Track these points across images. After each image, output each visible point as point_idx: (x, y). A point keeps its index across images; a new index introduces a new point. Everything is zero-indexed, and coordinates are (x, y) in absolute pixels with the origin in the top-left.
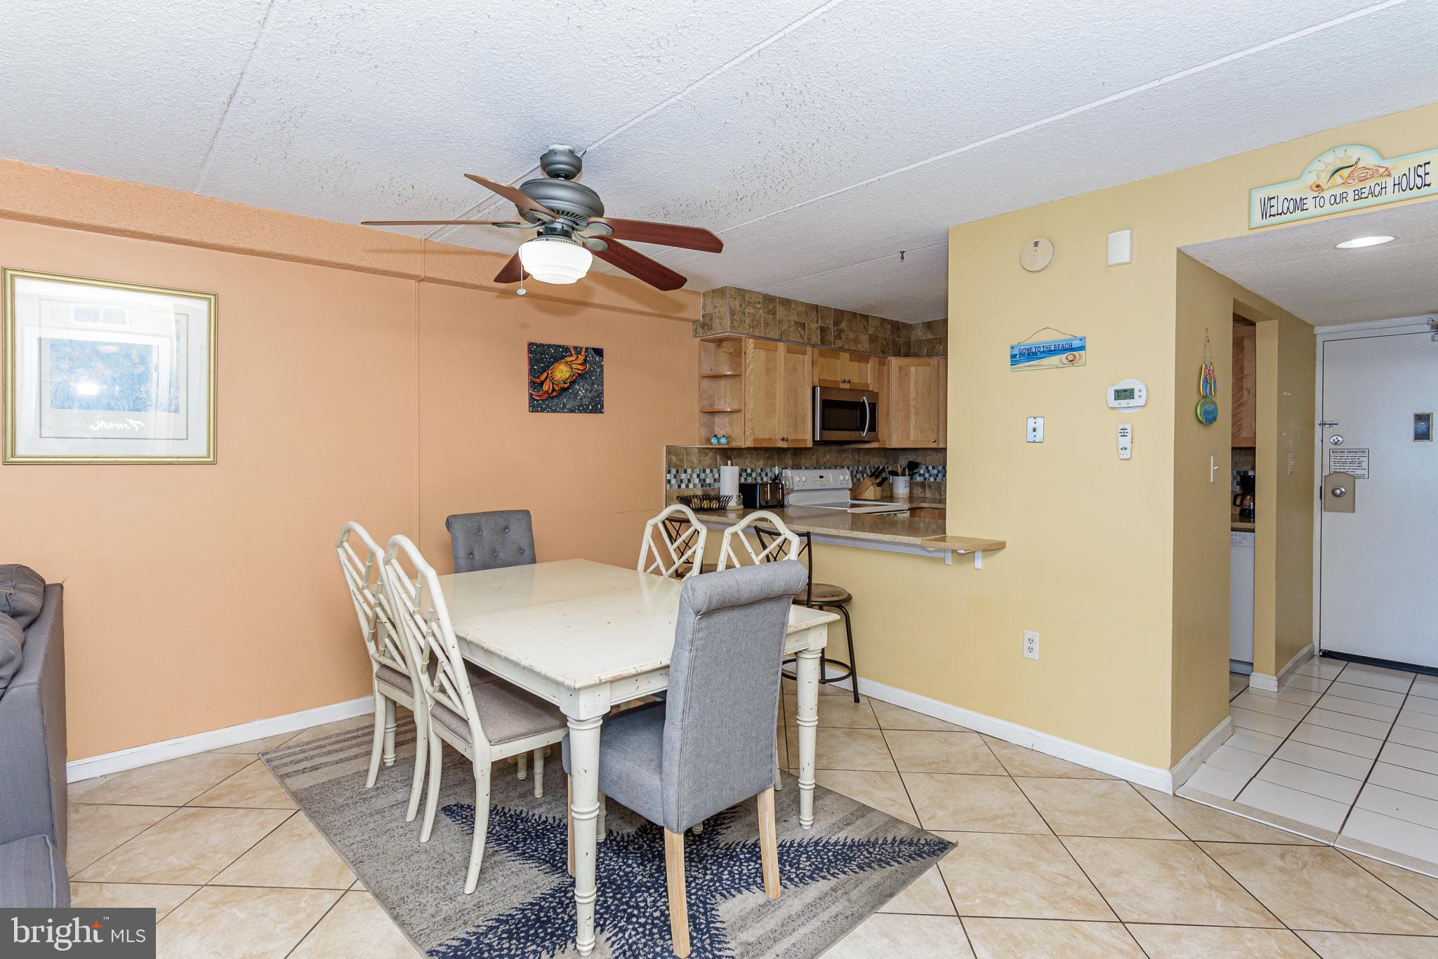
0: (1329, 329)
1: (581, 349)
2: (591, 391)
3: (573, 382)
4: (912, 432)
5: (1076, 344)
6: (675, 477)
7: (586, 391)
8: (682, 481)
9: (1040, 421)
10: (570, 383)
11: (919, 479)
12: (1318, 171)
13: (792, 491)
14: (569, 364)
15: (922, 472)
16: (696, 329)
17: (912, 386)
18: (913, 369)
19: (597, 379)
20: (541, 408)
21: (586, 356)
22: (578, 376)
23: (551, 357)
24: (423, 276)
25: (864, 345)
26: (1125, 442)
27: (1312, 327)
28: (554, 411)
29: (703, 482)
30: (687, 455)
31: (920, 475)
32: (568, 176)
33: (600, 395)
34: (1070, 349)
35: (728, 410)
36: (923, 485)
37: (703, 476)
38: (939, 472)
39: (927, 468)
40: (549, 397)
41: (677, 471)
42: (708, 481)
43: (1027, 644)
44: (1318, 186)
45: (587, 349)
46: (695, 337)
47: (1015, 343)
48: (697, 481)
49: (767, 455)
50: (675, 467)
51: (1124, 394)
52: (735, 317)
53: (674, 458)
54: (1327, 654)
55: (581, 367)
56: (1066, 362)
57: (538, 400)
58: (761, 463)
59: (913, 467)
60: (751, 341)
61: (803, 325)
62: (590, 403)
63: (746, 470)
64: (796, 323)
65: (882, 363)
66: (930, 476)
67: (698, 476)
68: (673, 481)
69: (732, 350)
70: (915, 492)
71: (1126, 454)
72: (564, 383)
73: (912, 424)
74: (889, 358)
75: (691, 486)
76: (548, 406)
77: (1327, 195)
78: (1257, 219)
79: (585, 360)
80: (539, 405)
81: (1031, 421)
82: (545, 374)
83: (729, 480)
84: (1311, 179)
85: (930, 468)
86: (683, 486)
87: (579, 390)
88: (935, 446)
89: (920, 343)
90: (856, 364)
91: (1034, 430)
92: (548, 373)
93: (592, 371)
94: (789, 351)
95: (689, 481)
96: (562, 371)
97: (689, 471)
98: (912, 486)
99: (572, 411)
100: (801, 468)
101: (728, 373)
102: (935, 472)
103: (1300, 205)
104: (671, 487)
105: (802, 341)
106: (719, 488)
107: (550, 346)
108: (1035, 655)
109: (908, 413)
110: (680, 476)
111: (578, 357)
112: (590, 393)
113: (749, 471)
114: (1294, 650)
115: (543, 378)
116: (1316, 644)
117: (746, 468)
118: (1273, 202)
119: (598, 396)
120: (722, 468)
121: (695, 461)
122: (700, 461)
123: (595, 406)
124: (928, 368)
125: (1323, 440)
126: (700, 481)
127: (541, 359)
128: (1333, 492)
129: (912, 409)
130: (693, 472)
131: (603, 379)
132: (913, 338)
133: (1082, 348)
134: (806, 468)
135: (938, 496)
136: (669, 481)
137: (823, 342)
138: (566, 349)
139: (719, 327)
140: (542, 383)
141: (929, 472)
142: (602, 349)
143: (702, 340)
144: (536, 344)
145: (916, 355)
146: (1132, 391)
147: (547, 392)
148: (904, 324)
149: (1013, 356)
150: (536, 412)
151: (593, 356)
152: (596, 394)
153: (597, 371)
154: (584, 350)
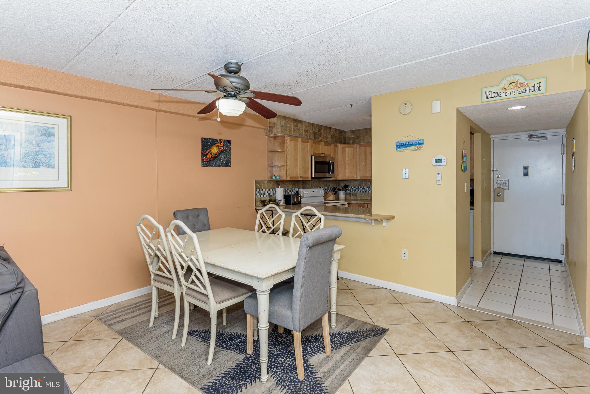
0: (496, 136)
1: (222, 140)
2: (226, 158)
3: (219, 154)
4: (347, 173)
5: (420, 142)
6: (259, 192)
7: (224, 158)
8: (261, 194)
9: (407, 170)
10: (218, 154)
11: (349, 192)
12: (505, 83)
13: (303, 197)
14: (217, 147)
15: (350, 189)
16: (266, 132)
17: (347, 155)
18: (347, 149)
19: (228, 153)
20: (207, 165)
21: (224, 143)
22: (221, 152)
23: (210, 144)
24: (159, 109)
25: (329, 139)
26: (439, 178)
27: (490, 135)
28: (212, 166)
29: (269, 194)
30: (263, 184)
31: (349, 190)
32: (236, 73)
33: (230, 159)
34: (418, 144)
35: (280, 165)
36: (350, 194)
37: (269, 192)
38: (356, 189)
39: (352, 187)
40: (210, 160)
41: (260, 190)
42: (271, 194)
43: (403, 254)
44: (505, 88)
45: (224, 140)
46: (266, 135)
47: (397, 141)
48: (267, 194)
49: (293, 183)
50: (258, 189)
51: (438, 161)
52: (283, 128)
53: (258, 185)
54: (496, 253)
55: (222, 148)
56: (417, 148)
57: (205, 162)
58: (291, 187)
59: (346, 187)
60: (289, 137)
61: (307, 131)
62: (226, 163)
64: (305, 130)
65: (336, 146)
66: (353, 190)
67: (268, 192)
68: (258, 194)
69: (281, 141)
70: (347, 196)
71: (439, 183)
72: (216, 154)
73: (347, 170)
74: (338, 144)
75: (265, 196)
76: (209, 164)
77: (508, 91)
78: (484, 99)
79: (224, 145)
80: (206, 164)
81: (404, 170)
82: (208, 151)
83: (280, 194)
84: (502, 86)
85: (353, 187)
86: (262, 196)
87: (221, 157)
88: (355, 179)
89: (349, 139)
90: (326, 147)
91: (405, 174)
92: (209, 151)
94: (302, 141)
95: (264, 194)
96: (215, 150)
97: (264, 190)
98: (346, 194)
99: (219, 166)
100: (305, 188)
101: (280, 150)
102: (355, 189)
103: (499, 95)
104: (257, 197)
105: (307, 138)
106: (276, 197)
107: (210, 139)
108: (406, 258)
109: (346, 166)
110: (261, 192)
111: (221, 144)
113: (286, 190)
114: (486, 252)
115: (207, 152)
116: (492, 249)
117: (285, 188)
118: (490, 93)
119: (229, 160)
120: (277, 189)
121: (266, 186)
122: (268, 186)
123: (228, 164)
124: (353, 148)
125: (494, 176)
127: (207, 144)
128: (497, 195)
129: (347, 165)
130: (265, 190)
131: (231, 153)
132: (347, 136)
133: (423, 144)
134: (308, 188)
135: (356, 199)
136: (256, 194)
137: (315, 138)
138: (216, 140)
139: (276, 132)
140: (207, 154)
141: (352, 189)
142: (230, 141)
143: (268, 137)
144: (204, 138)
145: (348, 143)
146: (441, 160)
147: (209, 158)
148: (343, 131)
149: (397, 146)
150: (205, 166)
151: (227, 143)
152: (228, 159)
153: (228, 150)
154: (223, 141)
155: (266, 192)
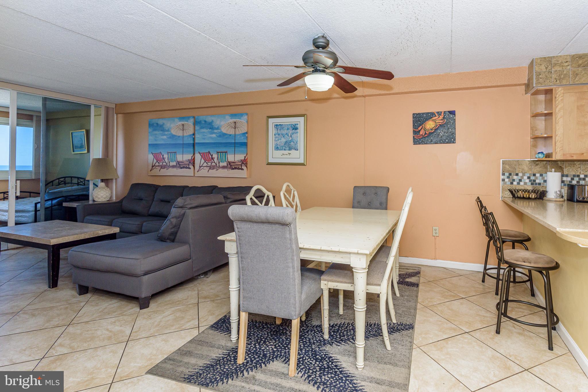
6: (508, 177)
8: (514, 180)
10: (435, 129)
14: (434, 121)
19: (451, 126)
20: (419, 142)
21: (444, 116)
22: (440, 126)
23: (424, 118)
24: (364, 95)
29: (533, 182)
30: (519, 165)
33: (453, 134)
40: (423, 137)
41: (510, 174)
42: (537, 181)
48: (527, 180)
50: (508, 172)
53: (507, 167)
55: (442, 121)
57: (417, 139)
60: (561, 88)
62: (446, 139)
67: (529, 178)
68: (507, 180)
72: (431, 130)
75: (522, 183)
79: (444, 118)
82: (421, 127)
83: (553, 181)
86: (515, 183)
87: (440, 132)
92: (423, 126)
93: (448, 123)
95: (520, 180)
96: (430, 125)
97: (520, 175)
104: (504, 183)
107: (423, 114)
110: (513, 177)
111: (439, 117)
112: (447, 133)
117: (578, 174)
121: (526, 169)
122: (531, 169)
123: (451, 139)
126: (530, 181)
130: (524, 174)
136: (503, 180)
140: (420, 131)
142: (455, 111)
147: (422, 135)
150: (416, 144)
151: (448, 115)
152: (451, 134)
153: (451, 122)
154: (443, 113)
155: (525, 178)
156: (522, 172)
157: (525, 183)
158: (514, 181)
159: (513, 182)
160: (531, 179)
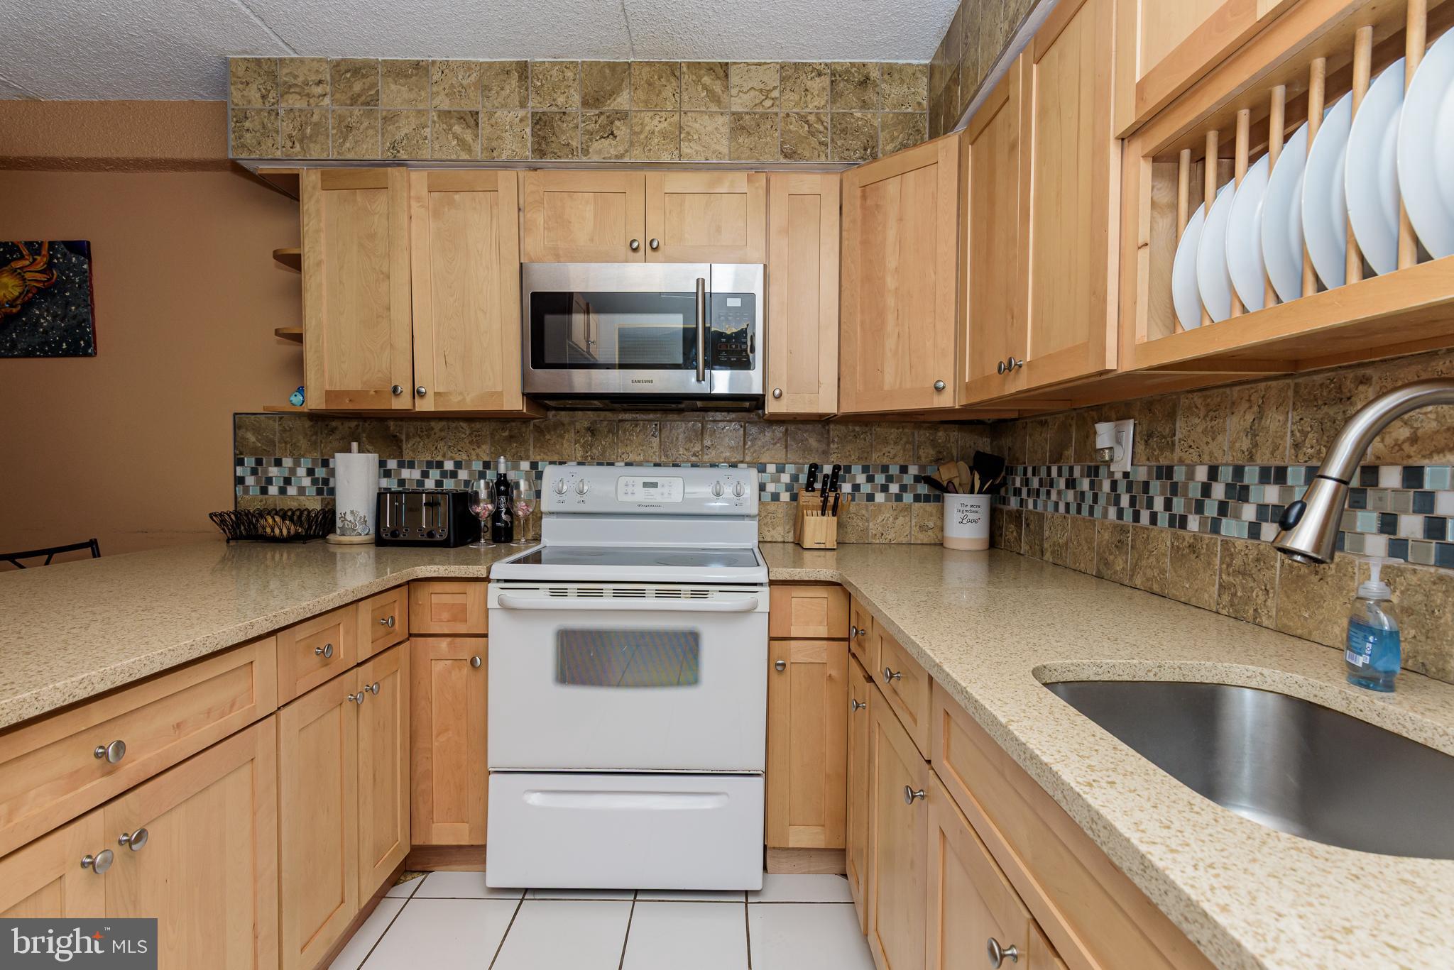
1: (41, 244)
2: (67, 316)
3: (27, 304)
6: (255, 471)
8: (269, 481)
19: (77, 294)
22: (38, 293)
30: (282, 432)
33: (86, 322)
41: (259, 462)
48: (306, 482)
49: (506, 434)
53: (248, 435)
55: (43, 277)
58: (485, 452)
62: (65, 339)
63: (440, 465)
64: (444, 115)
67: (310, 472)
68: (250, 481)
75: (292, 491)
86: (273, 490)
87: (41, 315)
93: (67, 282)
95: (287, 481)
97: (287, 462)
104: (246, 490)
105: (465, 156)
110: (265, 472)
111: (35, 260)
112: (64, 320)
117: (439, 458)
119: (82, 325)
121: (303, 443)
122: (315, 445)
123: (78, 342)
126: (315, 482)
130: (297, 464)
131: (91, 295)
134: (627, 464)
136: (240, 481)
137: (540, 151)
142: (87, 242)
151: (65, 256)
152: (78, 321)
153: (76, 281)
154: (46, 246)
155: (301, 471)
156: (292, 455)
157: (302, 490)
158: (271, 484)
159: (267, 488)
160: (317, 476)
